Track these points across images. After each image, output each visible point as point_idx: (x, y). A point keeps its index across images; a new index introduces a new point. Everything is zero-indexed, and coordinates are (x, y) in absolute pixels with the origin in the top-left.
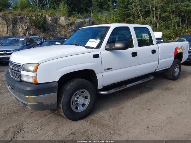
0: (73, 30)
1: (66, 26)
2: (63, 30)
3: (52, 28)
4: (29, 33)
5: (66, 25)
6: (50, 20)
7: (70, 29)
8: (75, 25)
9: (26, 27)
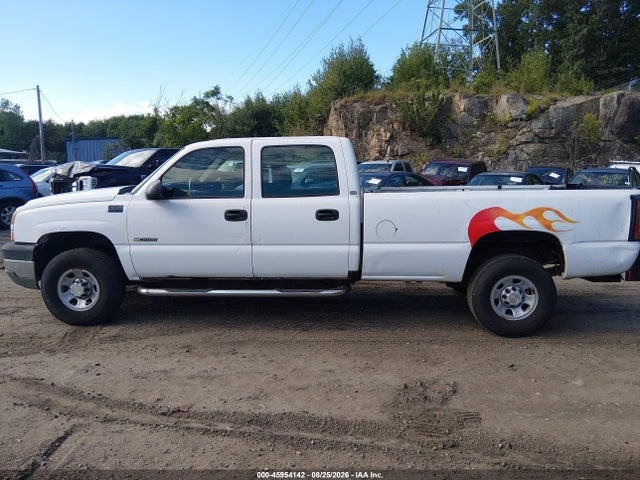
0: (536, 135)
1: (509, 125)
2: (500, 137)
3: (464, 134)
4: (392, 151)
5: (512, 121)
6: (462, 108)
7: (523, 133)
8: (548, 117)
9: (389, 135)
